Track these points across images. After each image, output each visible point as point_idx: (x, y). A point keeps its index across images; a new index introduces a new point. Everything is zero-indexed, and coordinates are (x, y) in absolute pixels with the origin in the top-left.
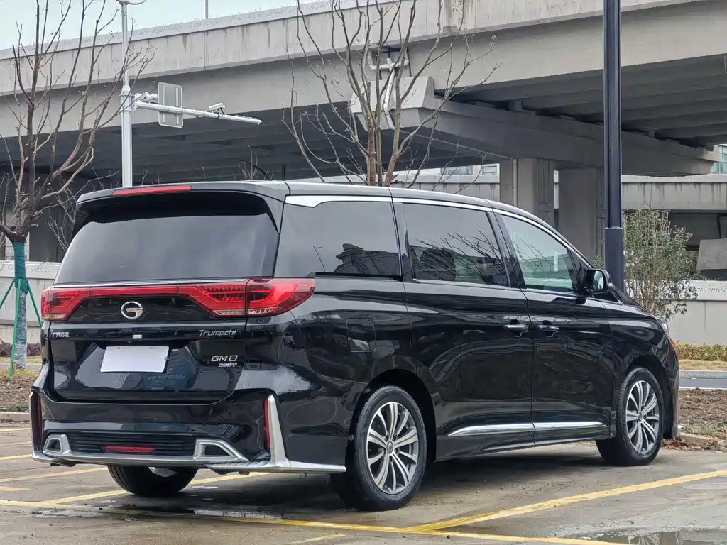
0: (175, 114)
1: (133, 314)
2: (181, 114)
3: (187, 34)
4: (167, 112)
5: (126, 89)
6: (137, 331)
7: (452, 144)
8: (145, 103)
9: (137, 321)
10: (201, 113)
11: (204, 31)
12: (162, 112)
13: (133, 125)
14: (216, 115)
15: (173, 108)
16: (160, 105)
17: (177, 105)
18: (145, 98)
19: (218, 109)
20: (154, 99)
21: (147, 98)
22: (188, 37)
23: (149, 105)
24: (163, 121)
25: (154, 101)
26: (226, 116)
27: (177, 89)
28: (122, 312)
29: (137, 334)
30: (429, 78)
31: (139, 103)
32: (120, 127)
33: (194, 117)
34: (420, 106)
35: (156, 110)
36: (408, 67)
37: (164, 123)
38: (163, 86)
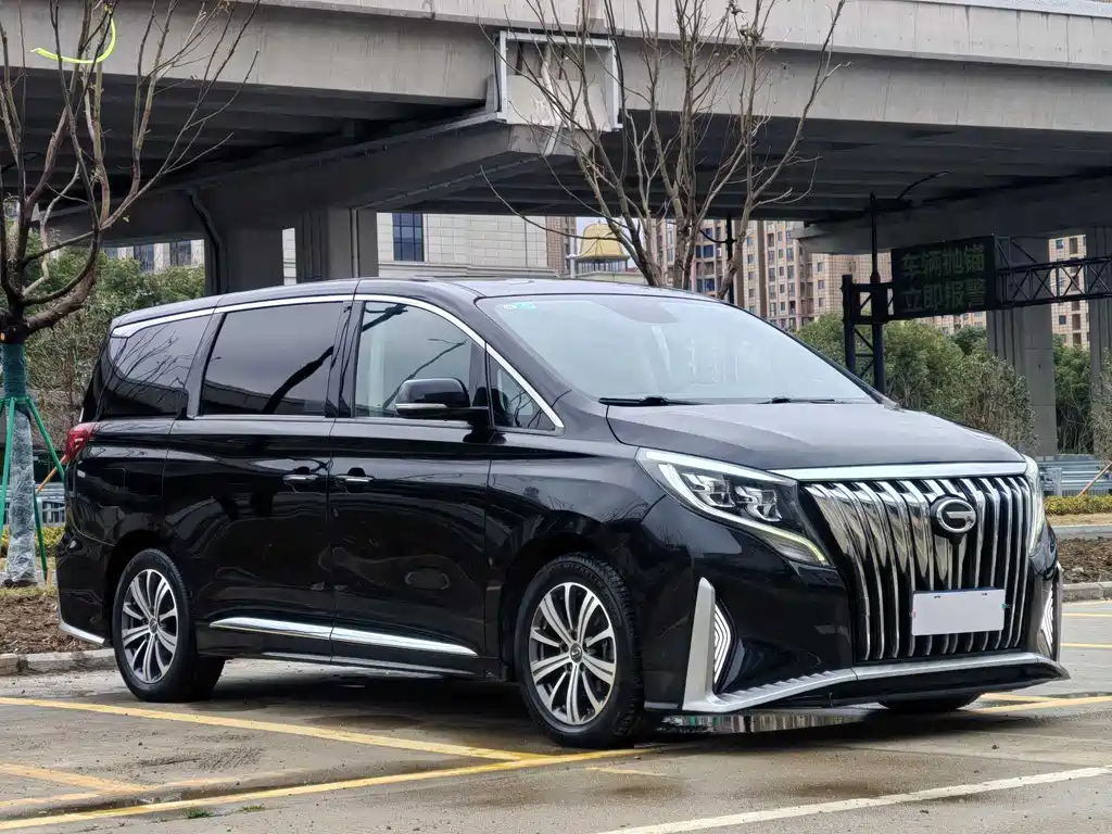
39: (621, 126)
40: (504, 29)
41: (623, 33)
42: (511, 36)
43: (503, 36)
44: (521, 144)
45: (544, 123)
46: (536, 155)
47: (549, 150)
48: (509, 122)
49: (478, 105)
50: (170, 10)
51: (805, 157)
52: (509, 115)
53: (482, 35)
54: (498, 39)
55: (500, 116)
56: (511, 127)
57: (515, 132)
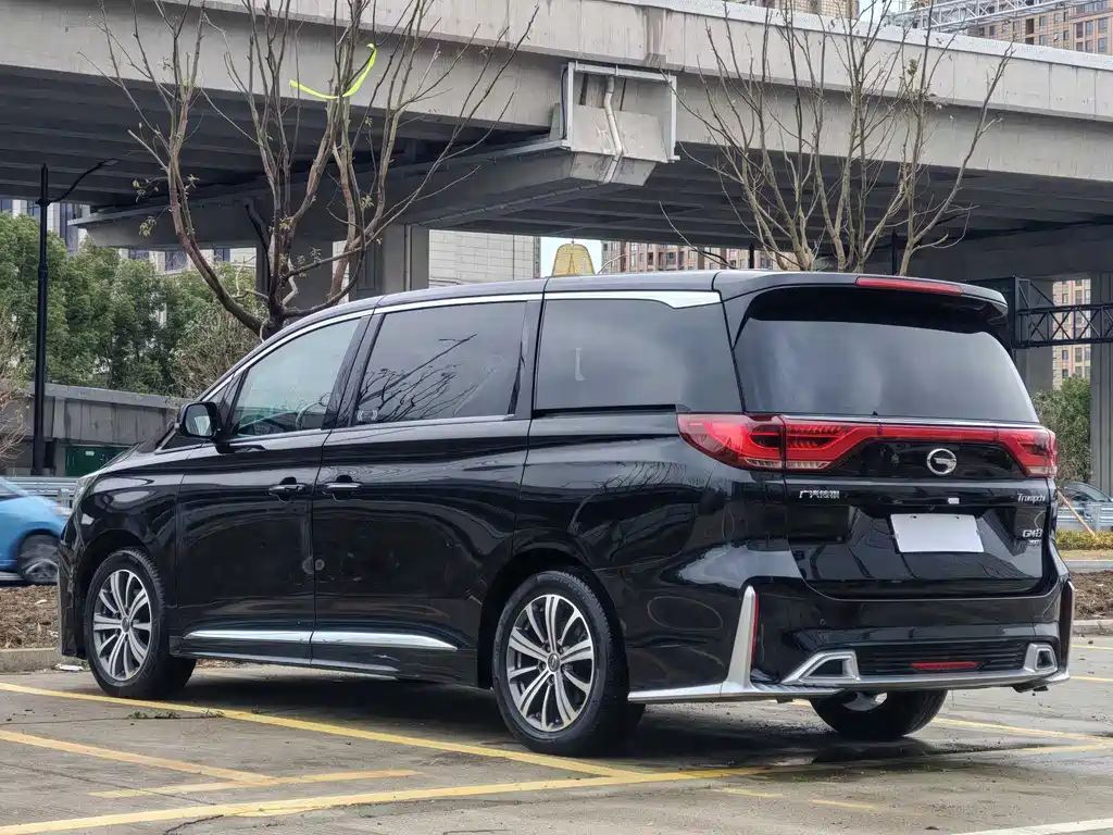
1: (944, 467)
6: (953, 493)
9: (949, 477)
28: (929, 464)
29: (954, 496)
39: (678, 158)
40: (573, 60)
41: (683, 69)
42: (580, 68)
43: (571, 67)
44: (582, 171)
45: (606, 152)
46: (596, 182)
47: (608, 179)
48: (572, 150)
49: (543, 132)
50: (413, 50)
51: (964, 205)
52: (573, 142)
53: (553, 65)
54: (566, 69)
55: (565, 143)
56: (575, 154)
57: (578, 159)
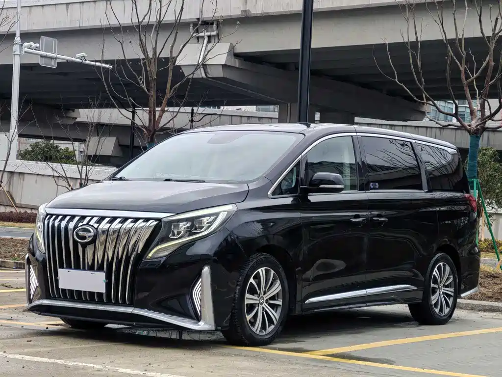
0: (52, 58)
2: (56, 58)
3: (69, 3)
4: (46, 57)
5: (18, 39)
7: (246, 90)
8: (31, 50)
10: (70, 58)
11: (81, 2)
12: (42, 56)
13: (21, 64)
14: (80, 61)
15: (50, 54)
16: (41, 52)
17: (53, 52)
18: (31, 46)
19: (82, 57)
20: (37, 47)
21: (32, 46)
22: (70, 6)
23: (33, 51)
24: (42, 62)
25: (37, 49)
26: (87, 62)
27: (53, 41)
30: (231, 44)
31: (26, 49)
32: (12, 65)
33: (65, 61)
34: (223, 63)
35: (38, 54)
36: (217, 36)
37: (43, 64)
38: (44, 39)
